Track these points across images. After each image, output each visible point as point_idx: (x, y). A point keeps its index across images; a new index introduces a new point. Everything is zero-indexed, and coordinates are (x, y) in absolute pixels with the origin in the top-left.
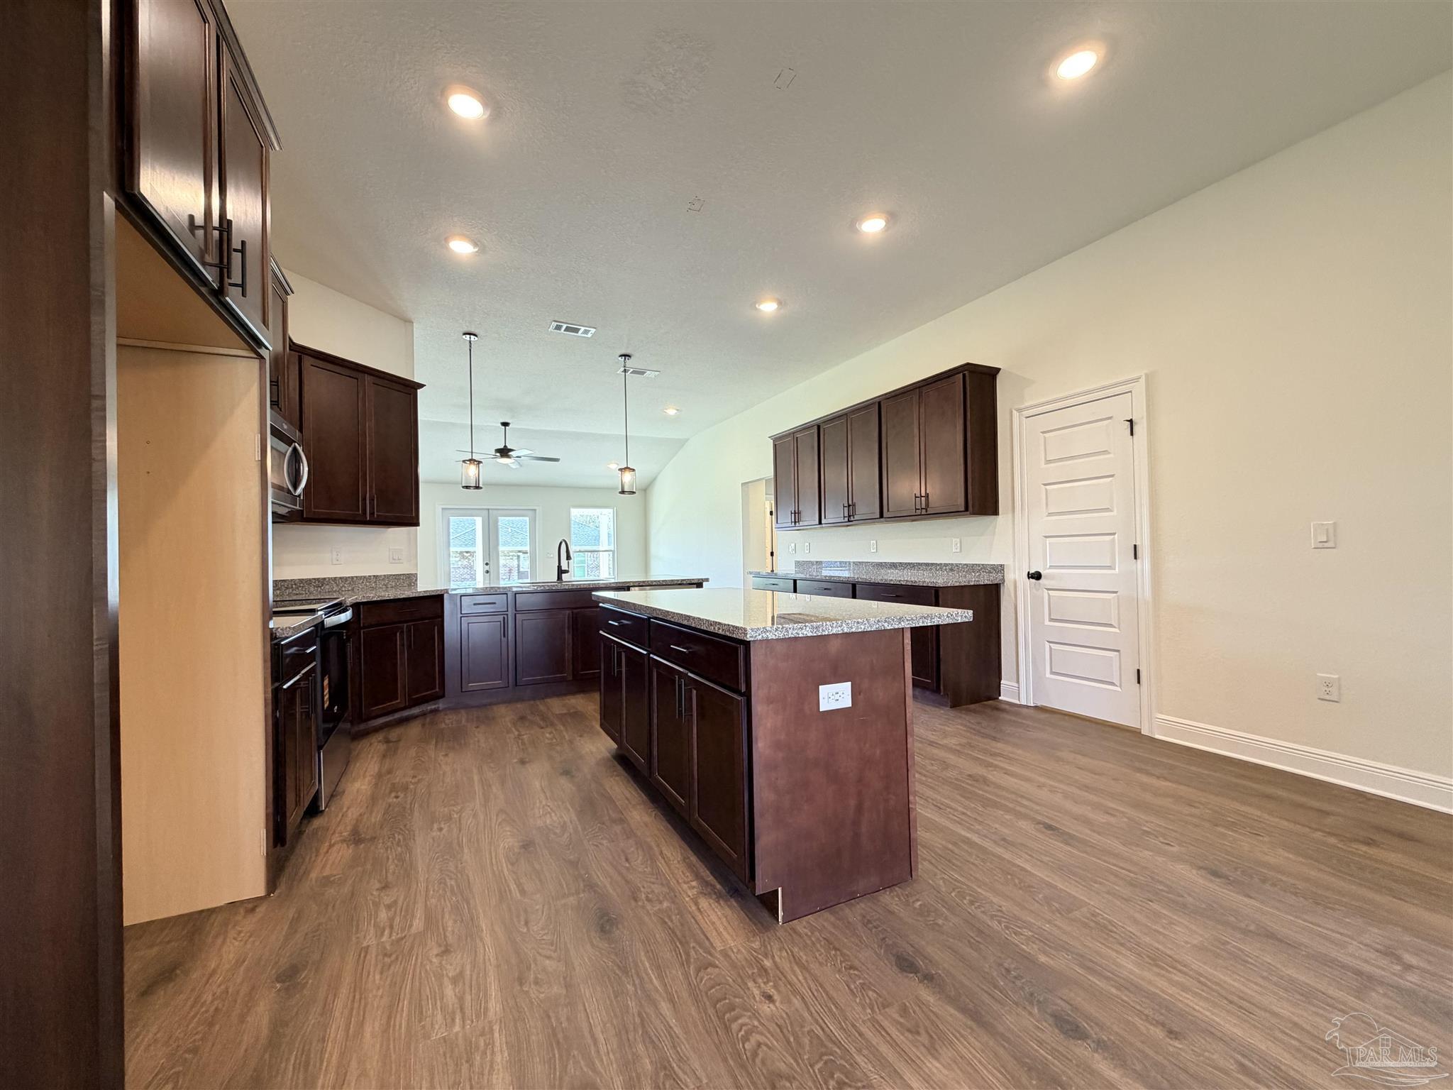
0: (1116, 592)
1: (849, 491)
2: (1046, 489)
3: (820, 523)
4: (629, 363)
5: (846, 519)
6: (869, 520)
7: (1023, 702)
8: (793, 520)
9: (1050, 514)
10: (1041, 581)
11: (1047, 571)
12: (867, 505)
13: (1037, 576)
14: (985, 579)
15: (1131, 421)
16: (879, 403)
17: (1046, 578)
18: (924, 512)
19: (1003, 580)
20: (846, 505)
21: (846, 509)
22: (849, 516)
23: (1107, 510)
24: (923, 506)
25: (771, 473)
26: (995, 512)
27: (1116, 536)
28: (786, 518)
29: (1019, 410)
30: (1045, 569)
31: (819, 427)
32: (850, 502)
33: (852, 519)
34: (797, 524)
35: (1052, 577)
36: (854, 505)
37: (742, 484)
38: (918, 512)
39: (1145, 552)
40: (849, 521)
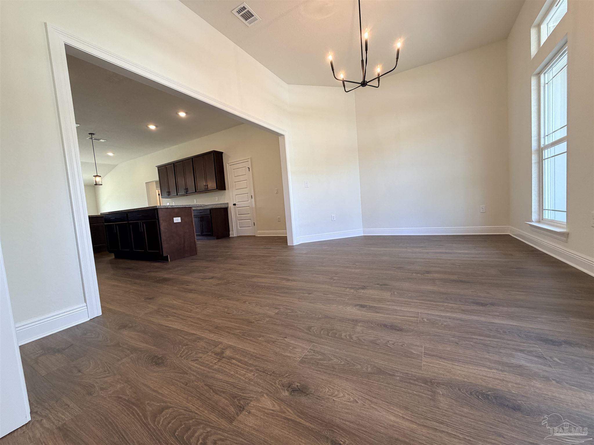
0: (249, 206)
1: (186, 185)
2: (235, 184)
3: (177, 195)
4: (93, 136)
5: (185, 193)
6: (192, 193)
7: (235, 236)
8: (168, 194)
9: (236, 189)
10: (236, 206)
11: (237, 203)
12: (192, 189)
13: (235, 205)
14: (223, 206)
15: (249, 168)
16: (192, 158)
17: (237, 205)
18: (206, 190)
19: (228, 206)
20: (185, 189)
21: (185, 190)
22: (186, 192)
23: (246, 188)
24: (207, 188)
25: (158, 179)
26: (225, 189)
27: (248, 194)
28: (166, 194)
29: (228, 164)
30: (236, 203)
31: (174, 164)
32: (186, 188)
33: (187, 193)
34: (169, 196)
35: (237, 204)
36: (187, 189)
37: (146, 183)
38: (205, 190)
39: (253, 197)
40: (186, 194)
